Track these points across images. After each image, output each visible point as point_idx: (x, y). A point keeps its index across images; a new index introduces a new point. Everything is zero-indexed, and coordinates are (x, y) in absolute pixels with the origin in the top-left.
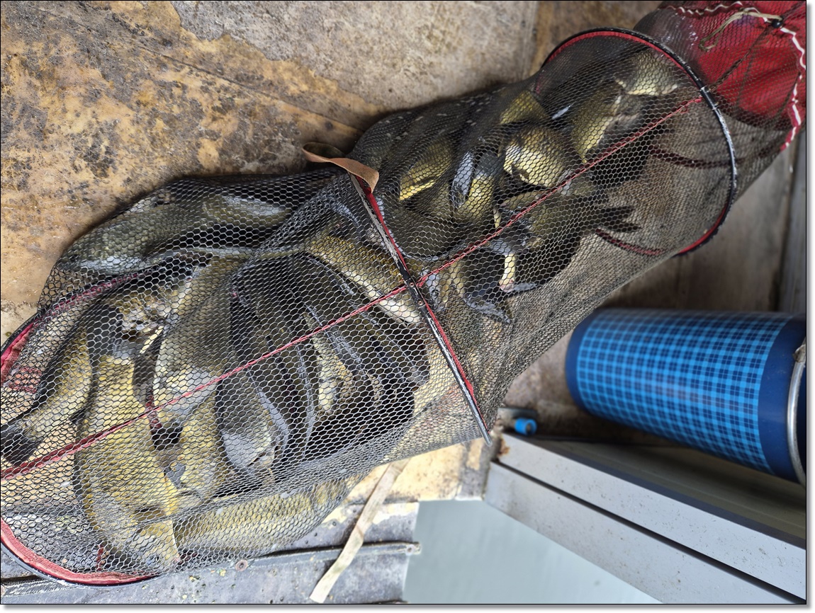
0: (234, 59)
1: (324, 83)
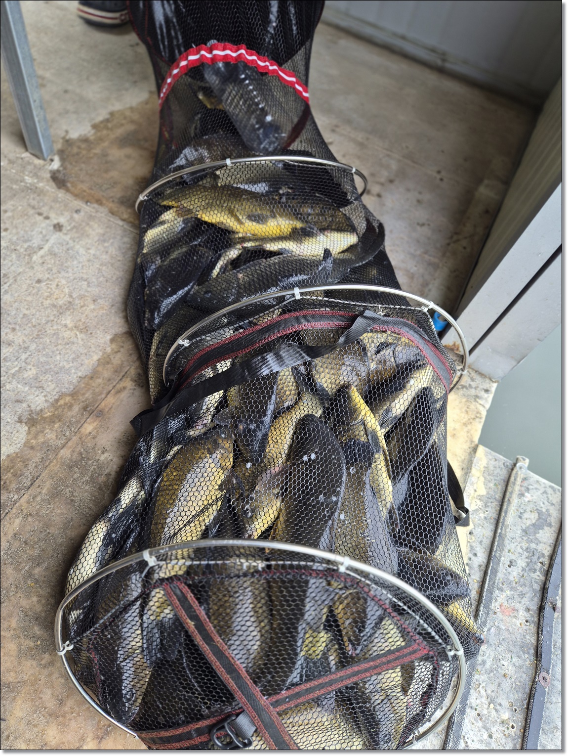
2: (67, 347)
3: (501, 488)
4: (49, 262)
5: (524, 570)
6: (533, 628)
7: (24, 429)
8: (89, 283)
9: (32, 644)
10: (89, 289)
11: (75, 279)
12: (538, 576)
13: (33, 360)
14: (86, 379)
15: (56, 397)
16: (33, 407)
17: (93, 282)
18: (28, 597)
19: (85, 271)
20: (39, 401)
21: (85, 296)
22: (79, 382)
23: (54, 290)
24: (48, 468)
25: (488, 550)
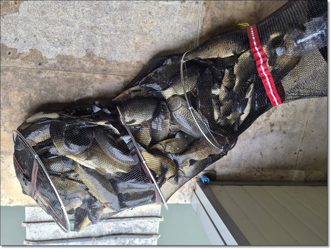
0: (64, 62)
1: (101, 61)
2: (126, 46)
3: (148, 215)
4: (162, 10)
5: (124, 227)
6: (107, 233)
7: (84, 54)
8: (160, 35)
9: (24, 104)
10: (157, 37)
11: (159, 27)
12: (124, 232)
13: (113, 37)
14: (116, 63)
15: (103, 57)
16: (94, 51)
17: (161, 36)
18: (35, 94)
19: (165, 28)
20: (98, 52)
21: (153, 37)
22: (113, 61)
23: (149, 22)
24: (76, 72)
25: (124, 217)
